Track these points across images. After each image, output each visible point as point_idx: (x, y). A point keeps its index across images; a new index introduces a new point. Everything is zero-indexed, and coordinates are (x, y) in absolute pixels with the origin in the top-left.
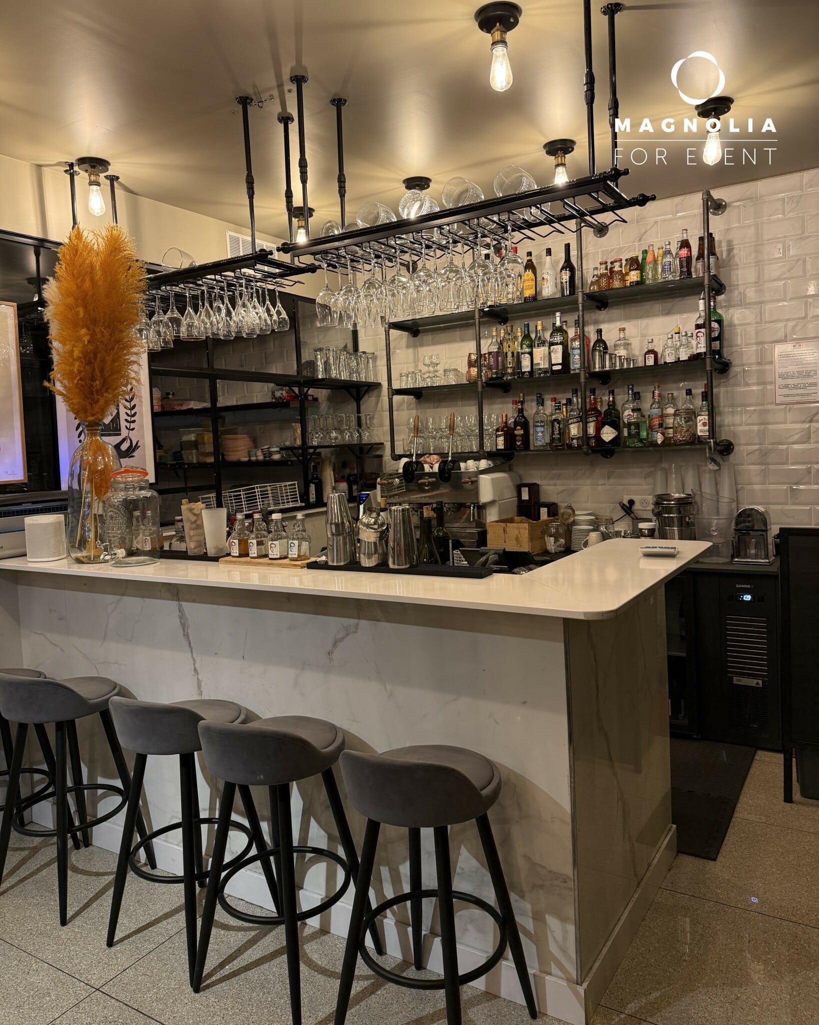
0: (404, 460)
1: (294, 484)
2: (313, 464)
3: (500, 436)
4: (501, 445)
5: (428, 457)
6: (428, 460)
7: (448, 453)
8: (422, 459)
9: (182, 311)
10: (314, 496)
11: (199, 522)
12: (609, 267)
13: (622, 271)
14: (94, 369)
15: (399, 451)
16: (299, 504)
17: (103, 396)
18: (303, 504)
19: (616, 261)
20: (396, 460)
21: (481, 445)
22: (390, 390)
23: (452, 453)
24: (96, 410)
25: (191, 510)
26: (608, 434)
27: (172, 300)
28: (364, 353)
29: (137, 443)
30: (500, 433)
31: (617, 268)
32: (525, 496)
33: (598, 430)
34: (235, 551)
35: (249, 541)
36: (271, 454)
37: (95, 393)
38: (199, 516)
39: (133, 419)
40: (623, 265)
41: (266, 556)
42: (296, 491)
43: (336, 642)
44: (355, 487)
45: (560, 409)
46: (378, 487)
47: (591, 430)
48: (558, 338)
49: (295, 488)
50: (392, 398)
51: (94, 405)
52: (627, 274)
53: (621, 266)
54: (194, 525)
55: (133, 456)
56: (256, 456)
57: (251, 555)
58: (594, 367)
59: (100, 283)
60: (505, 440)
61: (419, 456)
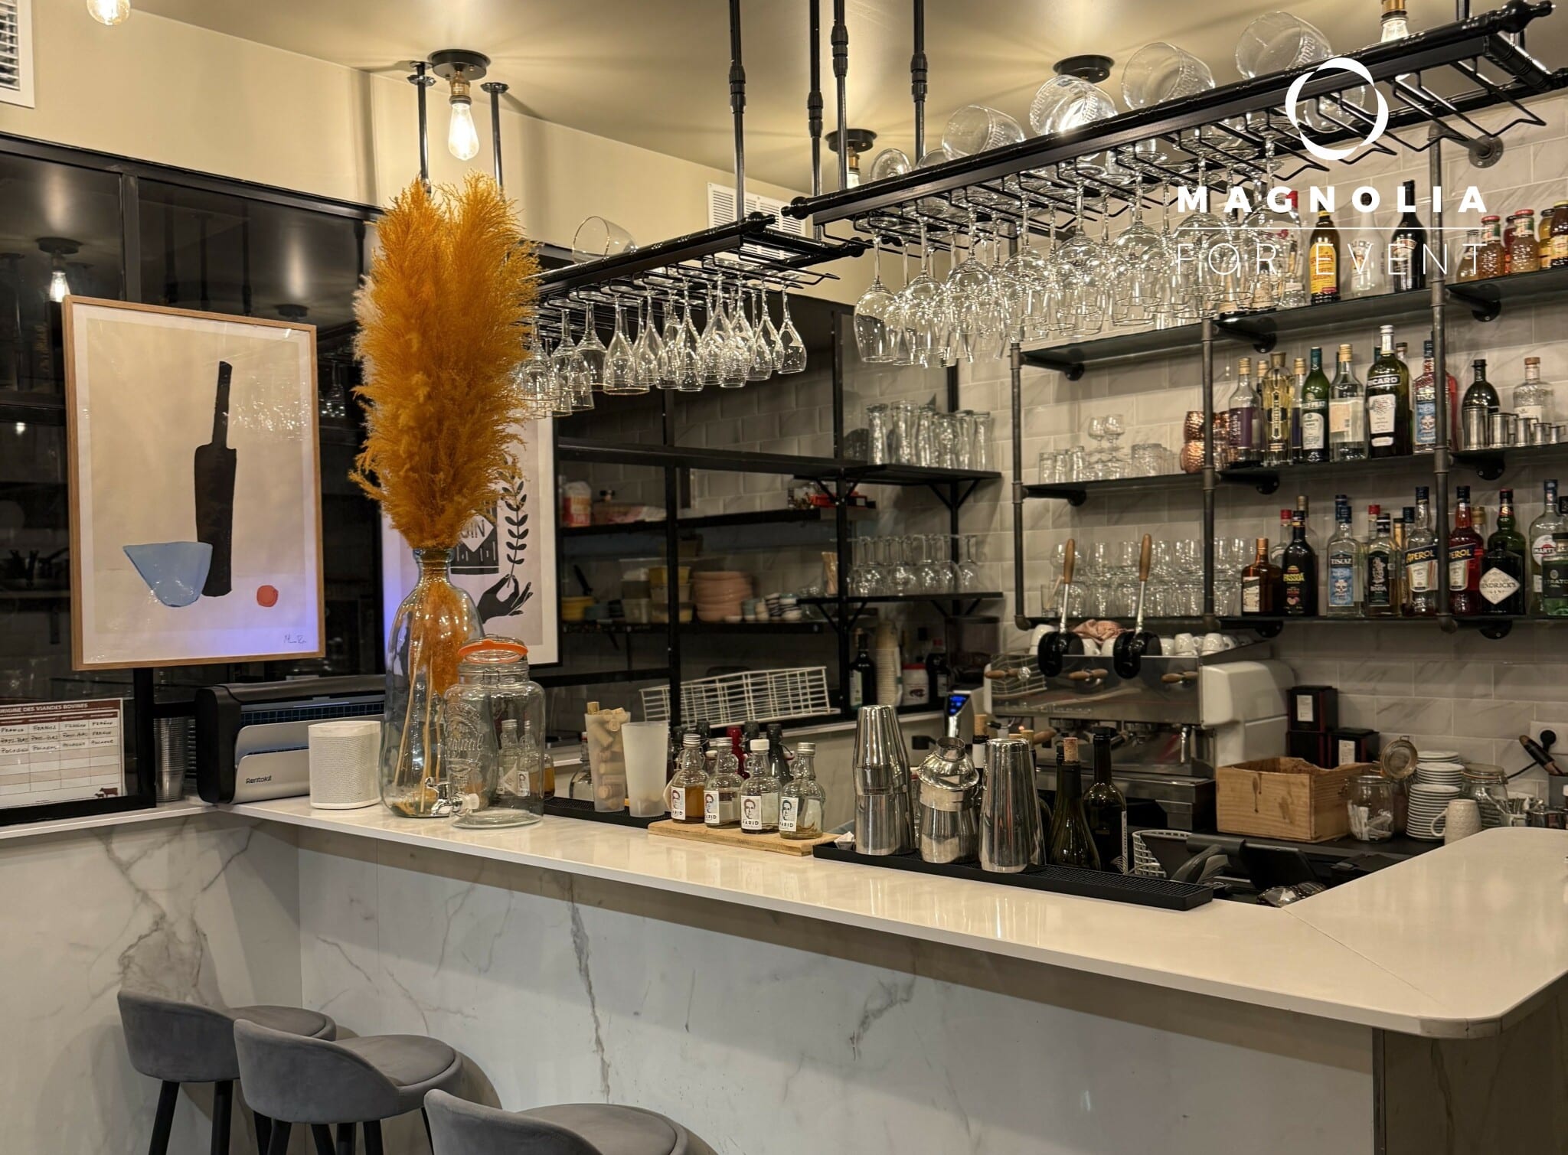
0: (1043, 630)
1: (819, 672)
2: (859, 632)
3: (1251, 584)
4: (1252, 604)
5: (1092, 625)
6: (1092, 630)
7: (1135, 618)
8: (1080, 628)
9: (606, 338)
10: (860, 695)
11: (616, 749)
12: (1502, 230)
13: (1531, 236)
14: (437, 449)
15: (1031, 611)
16: (828, 710)
17: (451, 500)
18: (838, 711)
19: (1519, 216)
20: (1026, 629)
21: (1209, 602)
22: (1017, 486)
23: (1145, 618)
24: (439, 526)
25: (602, 724)
26: (1497, 586)
27: (589, 316)
28: (969, 413)
29: (527, 588)
30: (1251, 578)
31: (1521, 231)
32: (1306, 713)
33: (1475, 576)
34: (680, 811)
35: (706, 792)
36: (782, 609)
37: (438, 495)
38: (616, 735)
39: (521, 542)
40: (1537, 224)
41: (737, 823)
42: (822, 686)
43: (867, 1017)
44: (942, 680)
45: (1387, 531)
46: (988, 682)
47: (1459, 576)
48: (1386, 380)
49: (821, 679)
50: (1020, 505)
51: (437, 518)
52: (1544, 243)
53: (1531, 227)
54: (608, 754)
55: (518, 613)
56: (756, 613)
57: (707, 821)
58: (1468, 442)
59: (453, 286)
60: (1262, 594)
61: (1072, 621)
